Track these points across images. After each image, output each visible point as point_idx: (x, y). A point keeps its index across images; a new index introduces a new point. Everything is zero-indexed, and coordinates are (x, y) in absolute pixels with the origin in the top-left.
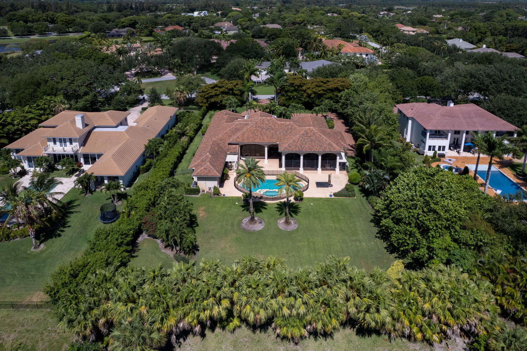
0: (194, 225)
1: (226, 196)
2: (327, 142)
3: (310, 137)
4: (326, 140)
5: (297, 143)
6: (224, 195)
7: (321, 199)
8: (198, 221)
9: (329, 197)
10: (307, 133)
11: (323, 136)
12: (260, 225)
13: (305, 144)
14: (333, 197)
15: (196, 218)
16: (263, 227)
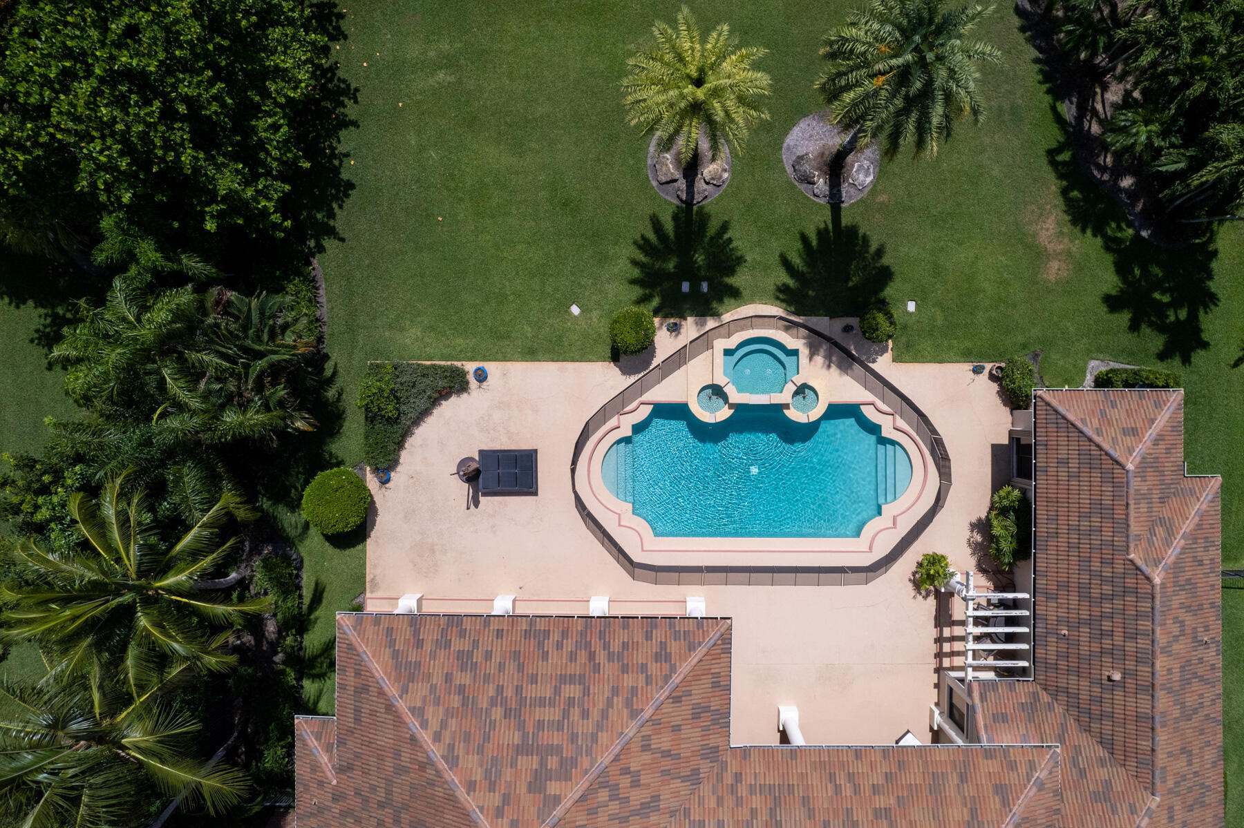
0: (1065, 156)
1: (968, 367)
2: (420, 690)
3: (523, 749)
4: (418, 712)
5: (615, 691)
6: (977, 371)
7: (531, 354)
8: (1053, 185)
9: (491, 367)
10: (537, 783)
11: (436, 752)
12: (801, 151)
13: (564, 679)
14: (470, 367)
15: (1070, 205)
16: (790, 140)
